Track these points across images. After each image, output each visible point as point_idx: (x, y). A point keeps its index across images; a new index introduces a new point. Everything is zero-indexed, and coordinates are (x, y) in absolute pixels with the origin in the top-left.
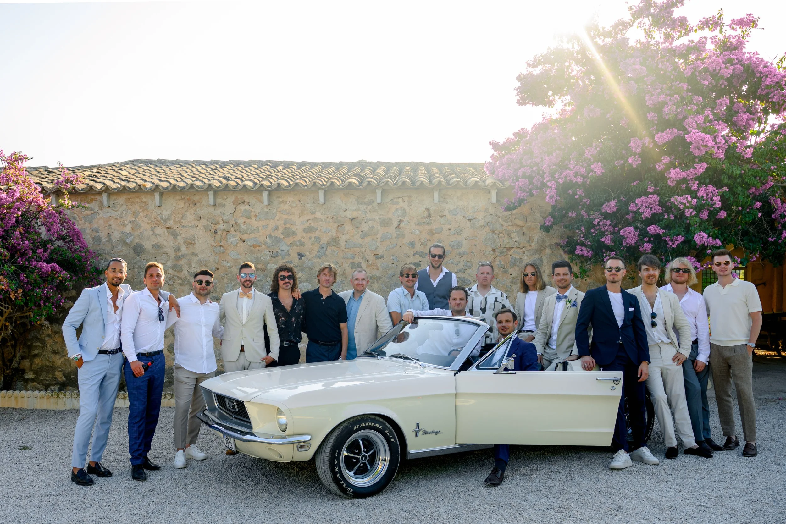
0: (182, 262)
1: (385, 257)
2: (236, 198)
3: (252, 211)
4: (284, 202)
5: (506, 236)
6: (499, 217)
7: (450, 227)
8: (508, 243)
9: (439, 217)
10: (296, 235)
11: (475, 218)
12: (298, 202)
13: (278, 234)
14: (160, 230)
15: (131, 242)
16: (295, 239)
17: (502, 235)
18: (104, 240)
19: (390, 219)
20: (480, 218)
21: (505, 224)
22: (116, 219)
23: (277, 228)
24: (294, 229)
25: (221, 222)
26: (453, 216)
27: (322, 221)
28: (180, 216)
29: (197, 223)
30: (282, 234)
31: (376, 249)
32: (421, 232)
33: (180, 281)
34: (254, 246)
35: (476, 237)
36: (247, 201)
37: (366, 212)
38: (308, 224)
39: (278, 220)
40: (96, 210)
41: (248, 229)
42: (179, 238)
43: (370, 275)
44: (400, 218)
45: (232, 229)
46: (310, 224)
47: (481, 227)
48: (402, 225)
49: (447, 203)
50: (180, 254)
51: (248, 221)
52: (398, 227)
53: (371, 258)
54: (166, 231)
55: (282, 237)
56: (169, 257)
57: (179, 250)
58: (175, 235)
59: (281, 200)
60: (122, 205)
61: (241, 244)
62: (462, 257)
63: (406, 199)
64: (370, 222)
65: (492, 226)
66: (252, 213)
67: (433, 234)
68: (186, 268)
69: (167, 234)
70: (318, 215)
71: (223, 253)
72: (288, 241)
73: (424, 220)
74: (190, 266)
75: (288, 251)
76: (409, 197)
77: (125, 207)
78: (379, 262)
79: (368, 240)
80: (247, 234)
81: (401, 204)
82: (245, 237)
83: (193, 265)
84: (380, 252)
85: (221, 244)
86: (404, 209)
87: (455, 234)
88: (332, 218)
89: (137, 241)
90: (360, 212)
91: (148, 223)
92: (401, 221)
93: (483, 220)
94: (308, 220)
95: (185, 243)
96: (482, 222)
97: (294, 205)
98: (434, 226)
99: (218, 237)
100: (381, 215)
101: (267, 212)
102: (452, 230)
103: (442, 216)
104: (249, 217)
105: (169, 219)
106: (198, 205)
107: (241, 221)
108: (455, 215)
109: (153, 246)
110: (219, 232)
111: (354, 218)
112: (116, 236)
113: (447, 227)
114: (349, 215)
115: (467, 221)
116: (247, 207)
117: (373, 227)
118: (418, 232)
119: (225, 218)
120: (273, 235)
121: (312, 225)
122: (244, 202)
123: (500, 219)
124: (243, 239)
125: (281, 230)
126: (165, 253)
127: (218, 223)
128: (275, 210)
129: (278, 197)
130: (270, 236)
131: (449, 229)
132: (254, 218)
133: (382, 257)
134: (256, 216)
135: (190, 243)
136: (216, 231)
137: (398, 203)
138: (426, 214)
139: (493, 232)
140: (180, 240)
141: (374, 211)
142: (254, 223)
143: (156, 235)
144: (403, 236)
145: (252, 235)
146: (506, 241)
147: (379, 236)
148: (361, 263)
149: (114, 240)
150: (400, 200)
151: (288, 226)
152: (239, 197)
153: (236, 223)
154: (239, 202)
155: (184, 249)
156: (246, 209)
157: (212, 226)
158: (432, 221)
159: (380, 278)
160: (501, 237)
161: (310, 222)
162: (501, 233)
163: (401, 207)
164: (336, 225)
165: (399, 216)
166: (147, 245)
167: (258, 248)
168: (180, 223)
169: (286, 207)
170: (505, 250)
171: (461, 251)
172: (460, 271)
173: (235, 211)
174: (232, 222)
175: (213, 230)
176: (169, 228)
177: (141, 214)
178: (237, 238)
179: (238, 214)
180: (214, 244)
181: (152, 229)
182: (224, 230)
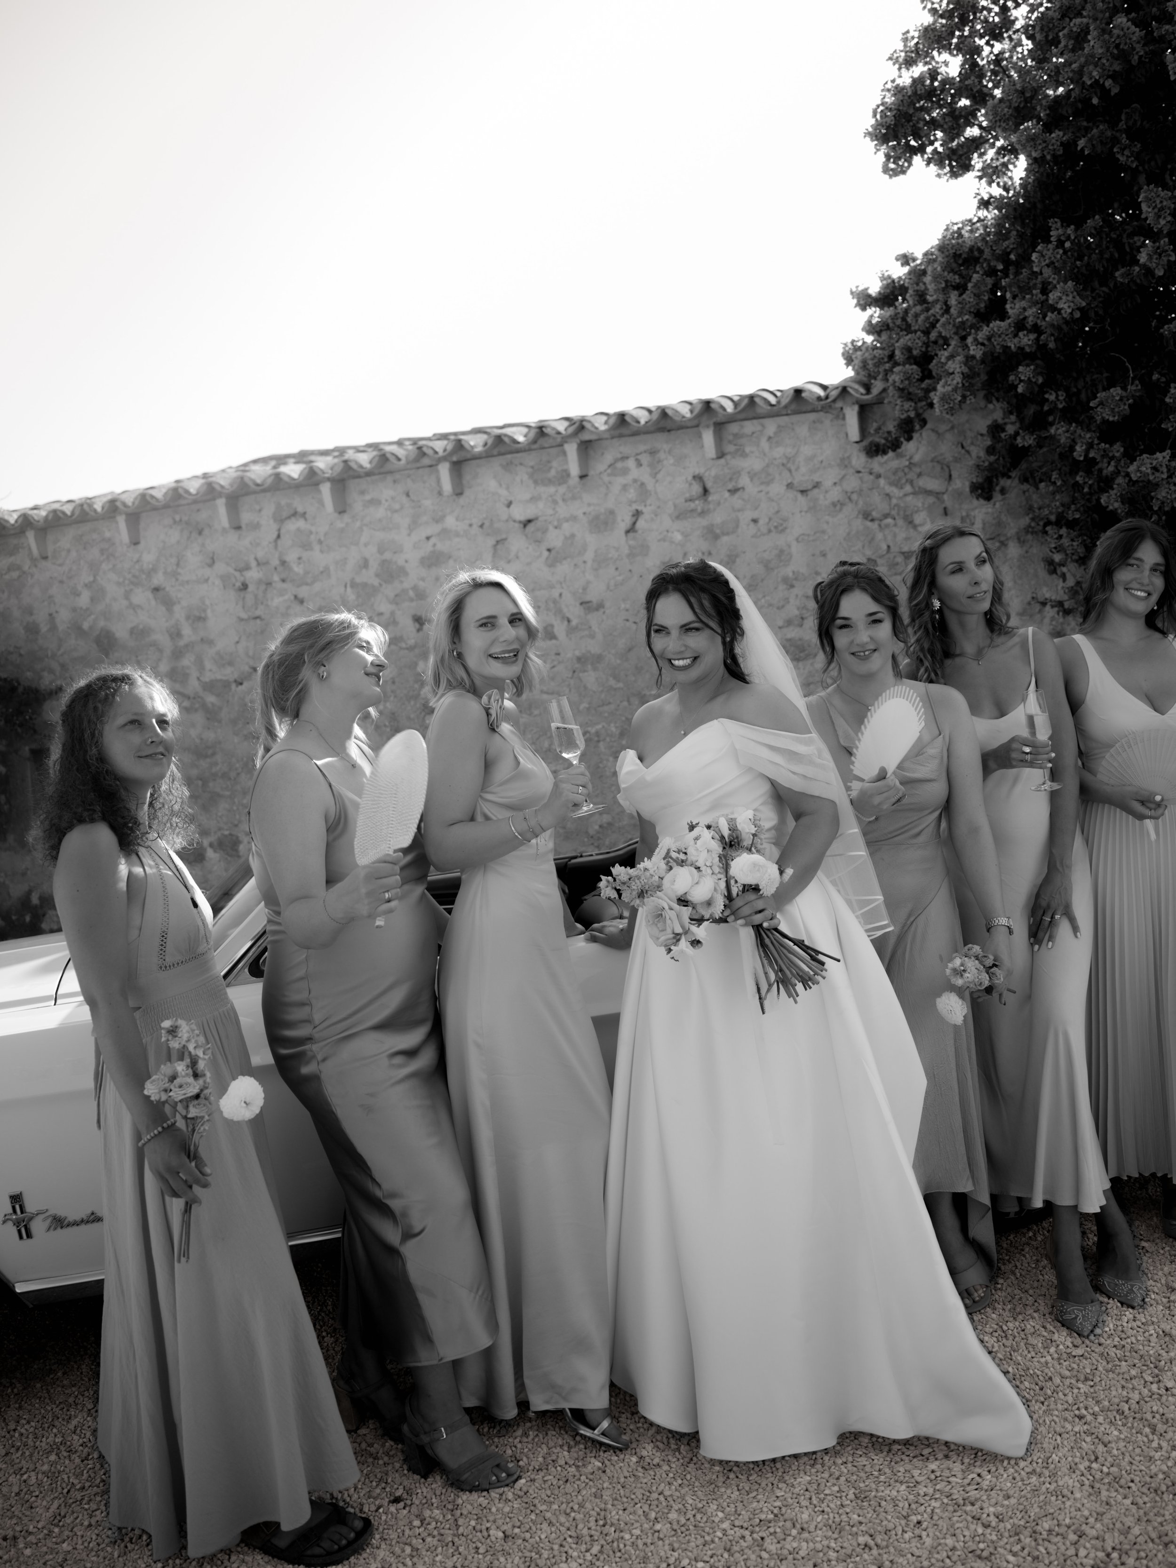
0: (187, 661)
1: (607, 604)
2: (279, 507)
3: (311, 533)
4: (375, 502)
5: (900, 522)
6: (879, 476)
7: (755, 515)
8: (907, 539)
9: (727, 494)
10: (406, 574)
11: (817, 485)
12: (404, 499)
13: (369, 577)
14: (141, 596)
15: (91, 628)
16: (406, 585)
17: (889, 521)
18: (44, 628)
19: (612, 512)
20: (828, 483)
21: (895, 491)
22: (61, 582)
23: (365, 564)
24: (401, 562)
25: (253, 564)
26: (762, 487)
27: (457, 535)
28: (174, 560)
29: (207, 572)
30: (377, 575)
31: (584, 589)
32: (686, 535)
35: (823, 532)
36: (300, 509)
37: (555, 502)
38: (428, 547)
39: (366, 545)
40: (26, 568)
41: (307, 573)
42: (177, 608)
43: (577, 653)
44: (635, 507)
45: (276, 578)
46: (434, 545)
47: (834, 505)
48: (641, 524)
49: (744, 455)
50: (181, 643)
51: (305, 555)
52: (631, 530)
53: (574, 612)
54: (150, 595)
55: (376, 582)
56: (161, 651)
57: (179, 635)
58: (168, 603)
59: (368, 497)
60: (69, 551)
61: (297, 608)
62: (792, 586)
63: (645, 459)
64: (566, 526)
65: (861, 503)
66: (313, 537)
67: (716, 537)
68: (194, 674)
69: (153, 602)
70: (450, 522)
71: (262, 632)
72: (389, 591)
73: (692, 505)
74: (201, 668)
75: (393, 613)
76: (653, 453)
77: (74, 554)
78: (594, 619)
79: (564, 568)
80: (307, 584)
81: (635, 473)
82: (303, 592)
83: (208, 665)
84: (593, 596)
85: (258, 613)
86: (643, 484)
87: (770, 531)
88: (482, 526)
89: (102, 623)
90: (541, 505)
91: (119, 584)
92: (637, 514)
93: (838, 488)
94: (428, 538)
95: (188, 618)
96: (835, 494)
97: (397, 506)
98: (718, 518)
99: (249, 597)
100: (589, 505)
101: (342, 530)
102: (761, 522)
103: (733, 491)
104: (307, 546)
105: (154, 570)
106: (206, 532)
107: (291, 557)
108: (768, 483)
109: (132, 631)
110: (251, 588)
111: (529, 521)
112: (64, 617)
113: (749, 514)
114: (519, 513)
115: (799, 495)
116: (301, 524)
117: (573, 536)
118: (678, 537)
119: (260, 554)
120: (358, 580)
121: (440, 547)
122: (295, 514)
123: (882, 482)
124: (300, 596)
125: (374, 565)
126: (154, 644)
127: (248, 568)
128: (358, 524)
129: (362, 493)
130: (353, 585)
131: (755, 521)
132: (317, 547)
133: (600, 606)
134: (320, 542)
135: (198, 618)
136: (245, 586)
137: (625, 471)
138: (697, 489)
139: (867, 516)
140: (179, 613)
141: (574, 498)
142: (319, 558)
143: (134, 607)
144: (644, 549)
145: (317, 586)
146: (901, 535)
147: (589, 555)
148: (552, 626)
149: (61, 627)
150: (631, 463)
151: (387, 555)
152: (283, 502)
153: (283, 563)
154: (285, 514)
155: (187, 631)
156: (299, 530)
157: (237, 574)
158: (711, 506)
159: (599, 658)
160: (887, 526)
161: (433, 541)
162: (886, 516)
163: (635, 481)
164: (491, 541)
165: (631, 502)
166: (121, 631)
168: (175, 575)
169: (380, 512)
170: (900, 559)
171: (788, 571)
172: (789, 623)
173: (279, 536)
174: (275, 562)
175: (238, 584)
176: (156, 590)
177: (105, 566)
178: (289, 596)
179: (286, 541)
180: (244, 615)
181: (127, 596)
182: (260, 582)
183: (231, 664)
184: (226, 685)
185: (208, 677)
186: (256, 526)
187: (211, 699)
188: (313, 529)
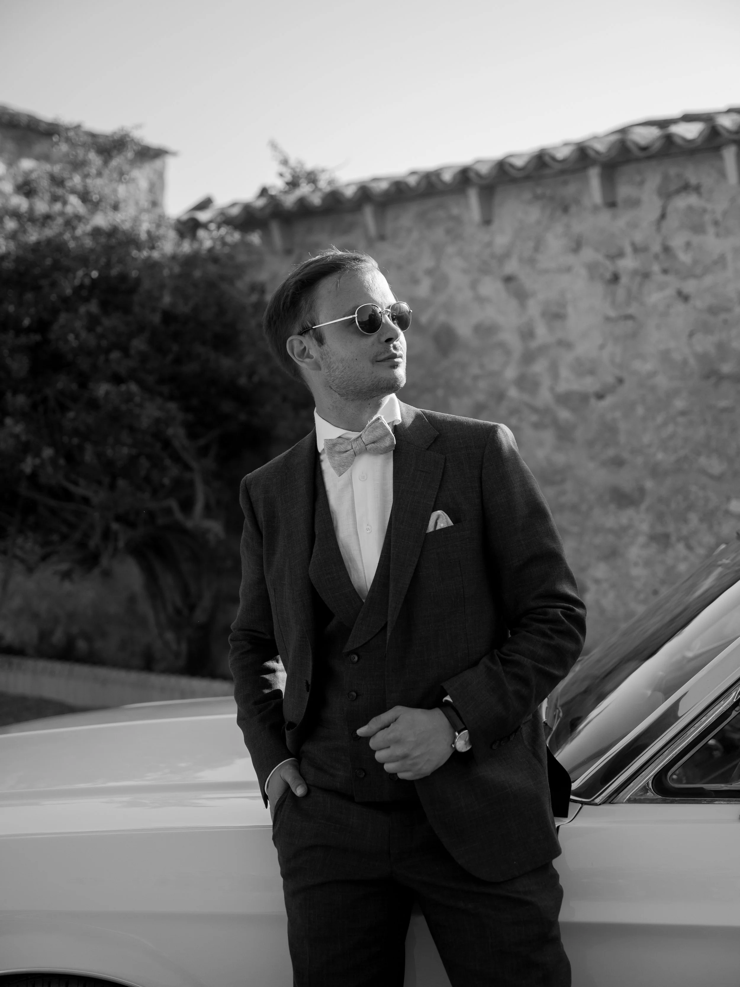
0: (539, 367)
2: (666, 178)
3: (705, 211)
14: (490, 287)
15: (429, 322)
25: (628, 250)
28: (531, 244)
29: (571, 259)
33: (534, 418)
34: (713, 311)
36: (693, 181)
41: (696, 262)
42: (531, 302)
45: (656, 268)
50: (534, 345)
51: (696, 240)
54: (499, 285)
57: (531, 335)
58: (522, 296)
60: (410, 230)
61: (680, 307)
66: (707, 218)
68: (546, 382)
69: (504, 294)
71: (634, 335)
74: (556, 375)
77: (415, 235)
80: (695, 276)
82: (690, 286)
83: (564, 372)
85: (629, 311)
89: (442, 318)
91: (464, 271)
95: (544, 314)
99: (621, 292)
104: (698, 228)
105: (506, 256)
106: (573, 209)
107: (677, 242)
109: (476, 328)
110: (624, 280)
116: (692, 200)
119: (638, 238)
122: (686, 187)
124: (686, 291)
127: (621, 254)
132: (711, 230)
134: (716, 223)
135: (556, 315)
136: (615, 278)
140: (533, 308)
143: (481, 300)
145: (708, 280)
152: (672, 173)
153: (667, 249)
154: (673, 187)
155: (541, 331)
156: (690, 208)
157: (608, 263)
166: (463, 328)
167: (723, 316)
168: (531, 261)
173: (663, 216)
174: (656, 248)
175: (608, 275)
176: (509, 279)
177: (450, 250)
178: (670, 292)
179: (672, 222)
180: (612, 313)
181: (474, 285)
182: (635, 273)
183: (592, 372)
184: (584, 398)
185: (562, 387)
186: (635, 203)
187: (564, 414)
188: (709, 206)
